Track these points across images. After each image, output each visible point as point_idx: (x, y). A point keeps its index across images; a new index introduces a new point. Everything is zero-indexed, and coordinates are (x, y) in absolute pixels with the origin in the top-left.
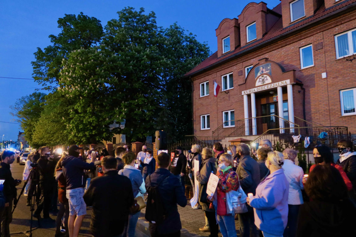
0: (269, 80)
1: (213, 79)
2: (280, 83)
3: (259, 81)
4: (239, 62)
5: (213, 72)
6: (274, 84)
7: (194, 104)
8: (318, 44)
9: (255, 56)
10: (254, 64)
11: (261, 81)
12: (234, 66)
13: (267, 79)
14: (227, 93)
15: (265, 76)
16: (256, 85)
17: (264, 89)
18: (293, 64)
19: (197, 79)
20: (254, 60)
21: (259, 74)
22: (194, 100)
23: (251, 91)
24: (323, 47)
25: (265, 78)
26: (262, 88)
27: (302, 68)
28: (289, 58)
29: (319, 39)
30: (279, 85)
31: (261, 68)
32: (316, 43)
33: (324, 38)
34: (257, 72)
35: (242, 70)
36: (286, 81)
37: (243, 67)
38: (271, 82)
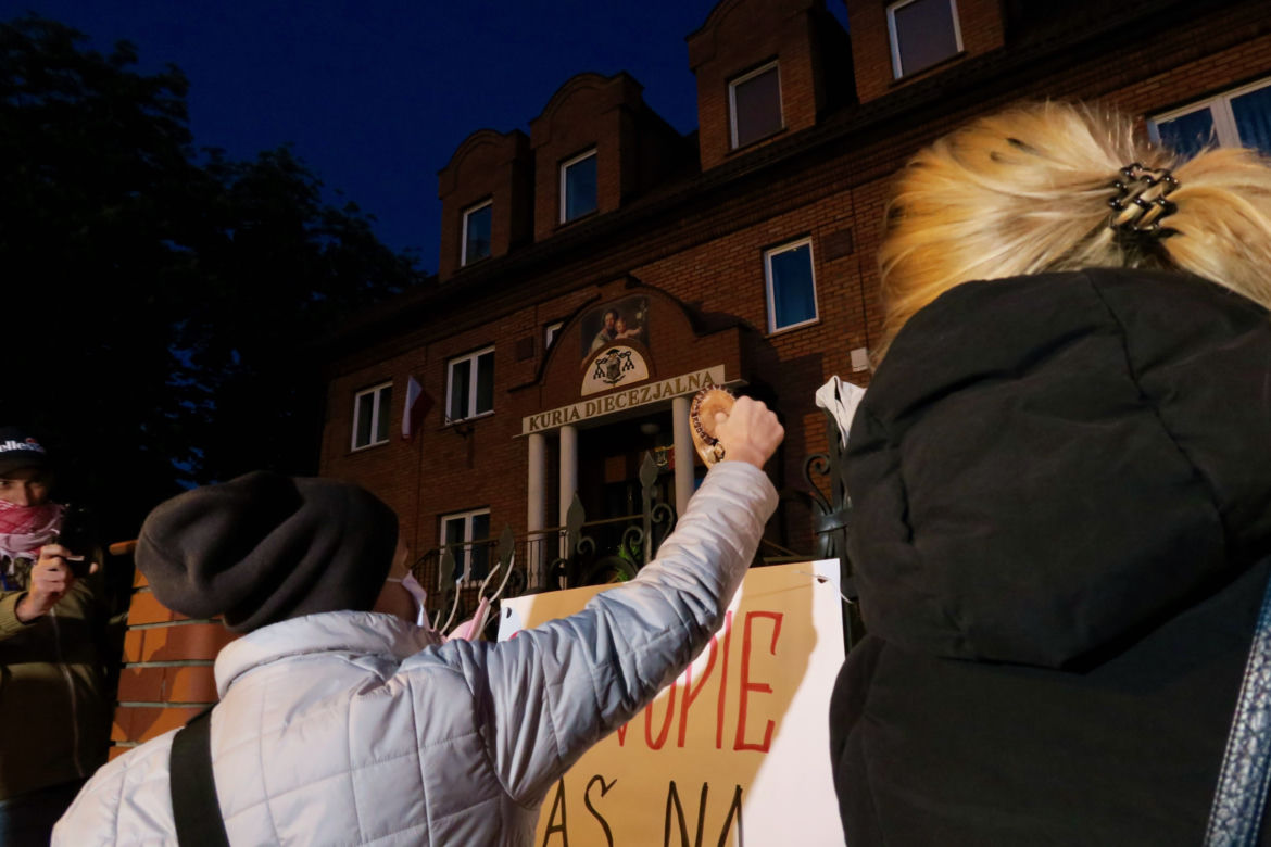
0: (639, 370)
2: (683, 379)
3: (599, 374)
4: (524, 303)
5: (415, 344)
6: (659, 387)
8: (833, 234)
11: (605, 371)
12: (503, 319)
13: (630, 365)
14: (464, 435)
15: (623, 349)
16: (585, 391)
17: (617, 409)
18: (737, 314)
19: (343, 371)
21: (597, 344)
23: (562, 418)
24: (852, 247)
25: (624, 361)
26: (607, 404)
27: (774, 330)
28: (721, 289)
29: (839, 217)
30: (682, 388)
31: (609, 317)
32: (830, 232)
33: (857, 211)
35: (532, 338)
36: (707, 373)
37: (539, 323)
38: (646, 376)
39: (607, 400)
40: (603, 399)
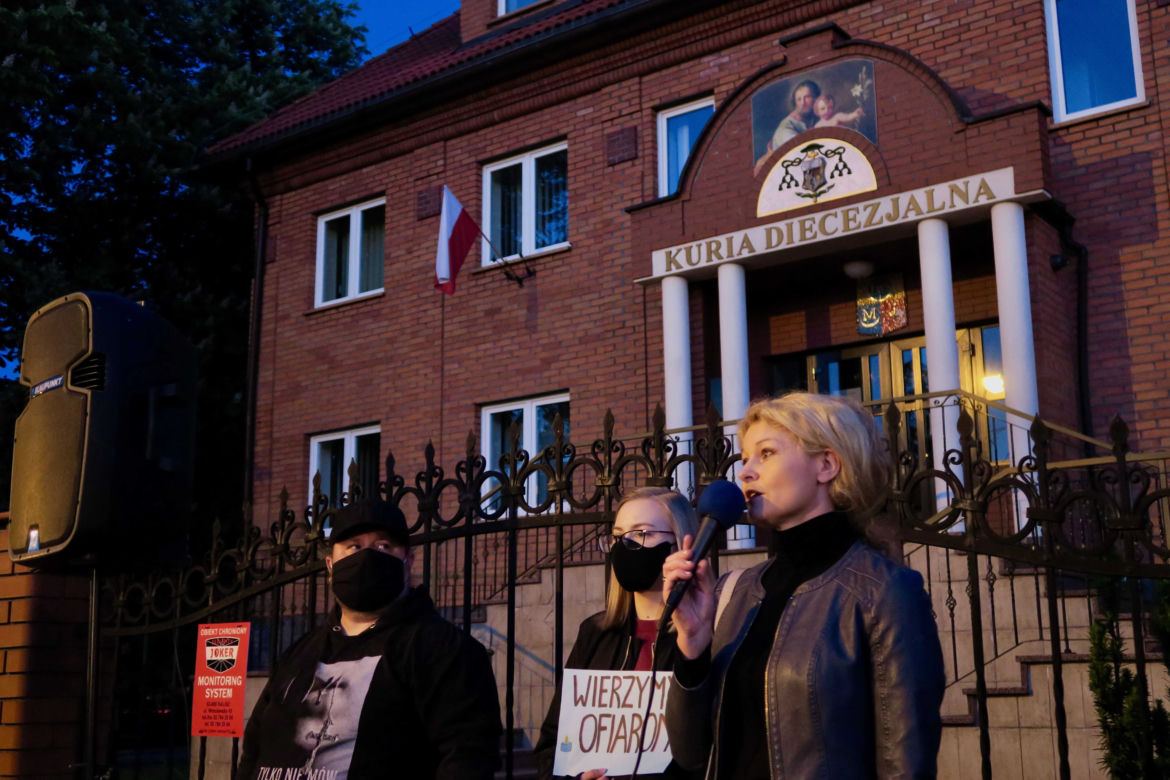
0: (860, 175)
1: (421, 186)
2: (941, 191)
3: (787, 182)
4: (620, 73)
5: (425, 138)
6: (896, 203)
7: (265, 352)
9: (735, 35)
10: (725, 89)
11: (800, 178)
12: (580, 100)
13: (843, 169)
14: (520, 281)
15: (830, 144)
16: (763, 210)
17: (821, 238)
18: (998, 90)
19: (295, 181)
20: (726, 59)
21: (782, 135)
22: (267, 327)
23: (723, 251)
25: (832, 162)
26: (803, 230)
27: (1062, 116)
28: (966, 52)
30: (937, 204)
31: (802, 93)
34: (770, 124)
35: (635, 128)
36: (983, 181)
37: (645, 106)
38: (873, 186)
39: (802, 224)
40: (796, 222)
